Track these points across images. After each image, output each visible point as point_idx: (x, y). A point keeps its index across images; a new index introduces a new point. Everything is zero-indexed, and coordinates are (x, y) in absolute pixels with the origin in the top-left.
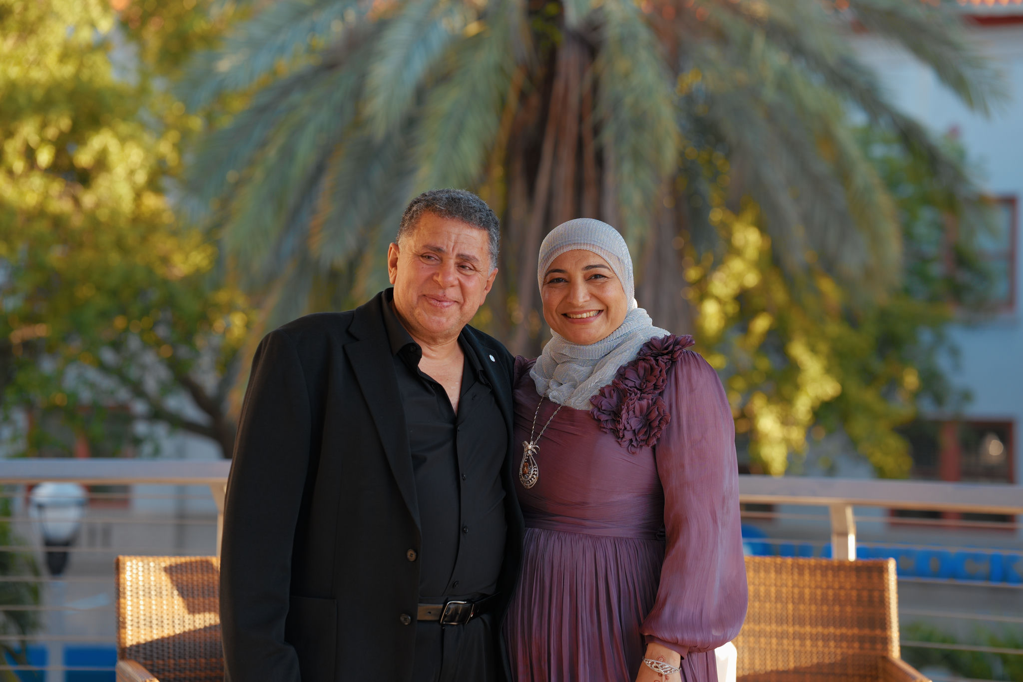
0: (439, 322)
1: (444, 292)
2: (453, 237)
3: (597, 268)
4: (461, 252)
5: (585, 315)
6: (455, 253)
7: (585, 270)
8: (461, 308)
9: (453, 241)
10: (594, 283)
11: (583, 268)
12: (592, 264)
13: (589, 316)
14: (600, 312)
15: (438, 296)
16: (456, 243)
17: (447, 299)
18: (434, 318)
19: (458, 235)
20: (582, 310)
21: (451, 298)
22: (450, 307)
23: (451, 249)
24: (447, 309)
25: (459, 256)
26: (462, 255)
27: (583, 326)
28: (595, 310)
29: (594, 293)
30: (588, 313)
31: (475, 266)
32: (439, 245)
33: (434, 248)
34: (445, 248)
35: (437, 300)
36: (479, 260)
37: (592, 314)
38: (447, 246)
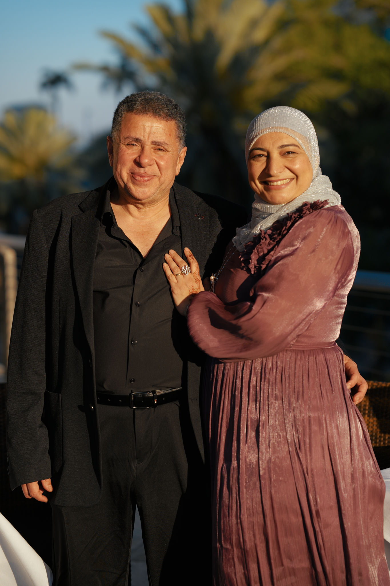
0: (143, 192)
1: (145, 170)
2: (148, 129)
3: (289, 147)
4: (154, 140)
5: (279, 183)
6: (150, 141)
7: (280, 148)
8: (159, 180)
9: (147, 132)
10: (287, 157)
11: (278, 148)
12: (285, 144)
13: (282, 184)
14: (292, 179)
15: (141, 173)
16: (150, 133)
17: (148, 174)
18: (139, 189)
19: (151, 127)
20: (277, 179)
21: (151, 174)
22: (151, 181)
23: (147, 138)
24: (148, 182)
25: (154, 143)
26: (155, 142)
27: (278, 191)
28: (289, 179)
29: (287, 166)
30: (282, 181)
31: (167, 149)
32: (138, 136)
33: (134, 138)
34: (142, 138)
35: (141, 176)
36: (169, 144)
37: (285, 181)
38: (144, 136)
